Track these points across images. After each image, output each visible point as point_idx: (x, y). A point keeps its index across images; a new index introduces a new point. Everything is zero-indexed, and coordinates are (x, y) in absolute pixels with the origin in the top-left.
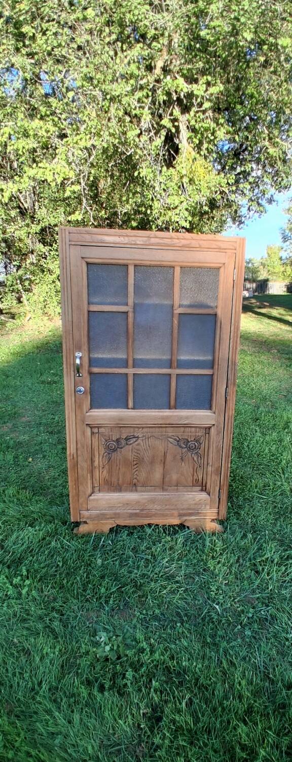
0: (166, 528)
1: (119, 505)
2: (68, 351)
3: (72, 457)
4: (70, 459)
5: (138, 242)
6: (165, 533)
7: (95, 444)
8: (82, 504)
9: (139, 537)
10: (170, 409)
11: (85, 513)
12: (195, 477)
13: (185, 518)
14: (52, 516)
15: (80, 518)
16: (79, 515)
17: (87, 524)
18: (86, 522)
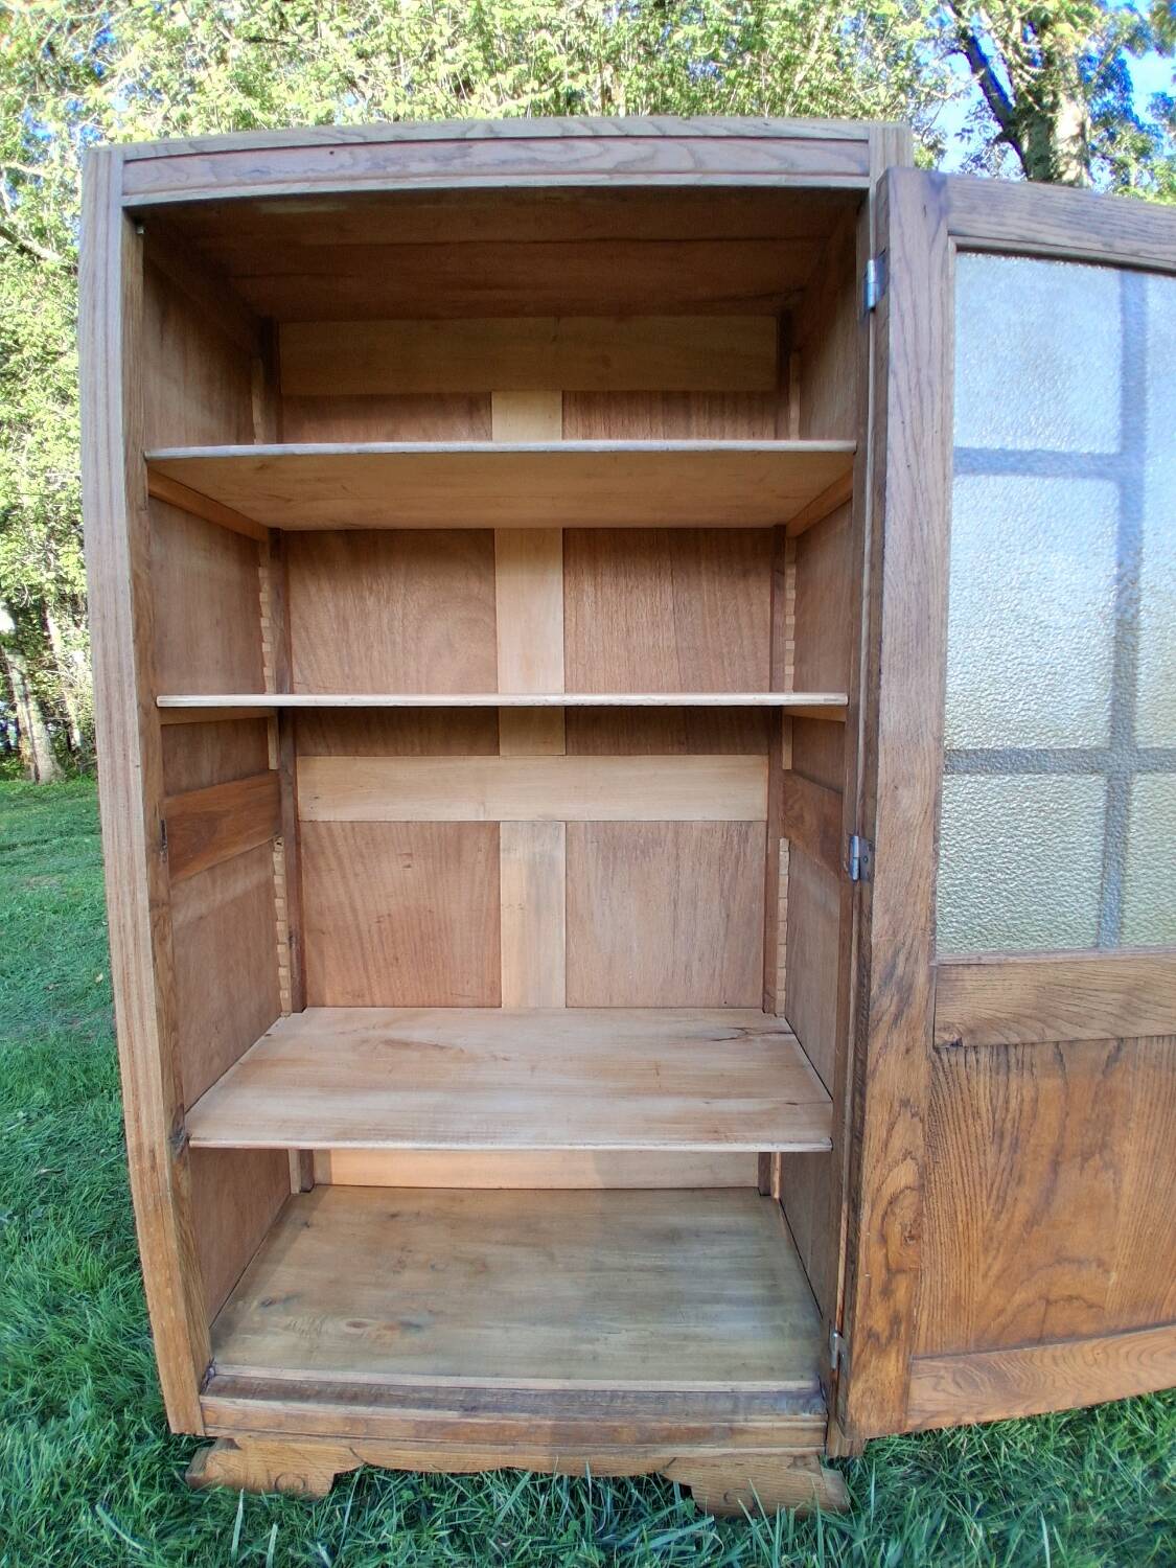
2: (114, 676)
3: (147, 1164)
4: (142, 1172)
5: (415, 167)
13: (668, 1452)
15: (205, 1425)
16: (197, 1409)
17: (237, 1447)
18: (231, 1444)
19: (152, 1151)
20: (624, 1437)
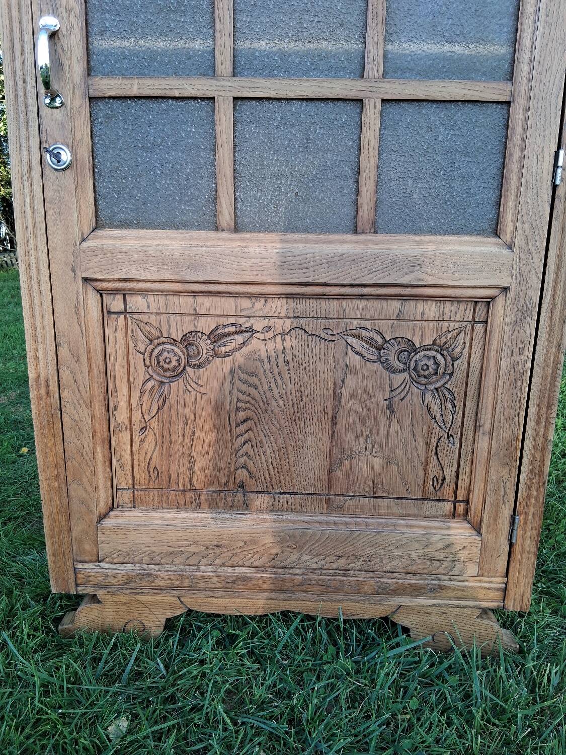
0: (338, 627)
1: (192, 549)
2: (15, 13)
3: (43, 390)
4: (39, 397)
6: (335, 644)
7: (117, 350)
8: (80, 542)
9: (251, 653)
10: (355, 232)
11: (91, 570)
12: (434, 471)
13: (397, 601)
14: (19, 577)
15: (77, 585)
16: (72, 573)
17: (99, 602)
18: (94, 599)
19: (47, 381)
20: (366, 589)
